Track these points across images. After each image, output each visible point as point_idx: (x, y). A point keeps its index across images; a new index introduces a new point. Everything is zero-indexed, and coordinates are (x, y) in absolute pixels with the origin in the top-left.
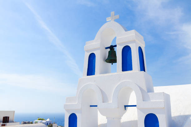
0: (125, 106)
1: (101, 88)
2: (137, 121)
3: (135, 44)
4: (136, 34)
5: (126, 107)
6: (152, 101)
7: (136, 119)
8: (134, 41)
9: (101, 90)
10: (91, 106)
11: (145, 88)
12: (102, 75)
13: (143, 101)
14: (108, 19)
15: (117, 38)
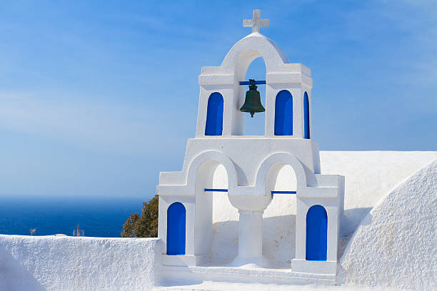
0: (273, 193)
1: (235, 161)
3: (300, 89)
4: (302, 72)
5: (275, 195)
6: (320, 187)
7: (295, 213)
8: (298, 85)
9: (235, 164)
10: (206, 190)
11: (311, 167)
12: (235, 137)
13: (308, 186)
14: (247, 23)
15: (268, 73)
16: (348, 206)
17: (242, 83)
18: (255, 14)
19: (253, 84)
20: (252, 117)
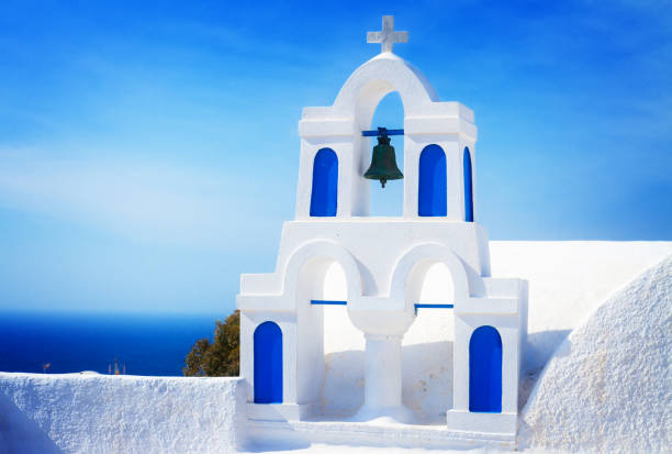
0: (417, 306)
1: (358, 258)
2: (452, 343)
3: (456, 143)
4: (461, 116)
5: (419, 309)
6: (490, 297)
7: (452, 338)
8: (454, 137)
9: (357, 262)
10: (313, 302)
11: (476, 266)
12: (357, 220)
13: (471, 296)
14: (373, 38)
15: (407, 118)
16: (535, 327)
17: (366, 134)
18: (386, 23)
19: (383, 135)
20: (383, 186)
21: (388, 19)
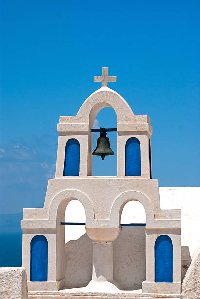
0: (122, 225)
14: (97, 79)
15: (118, 123)
17: (93, 131)
18: (104, 71)
19: (103, 131)
20: (103, 159)
21: (105, 69)
